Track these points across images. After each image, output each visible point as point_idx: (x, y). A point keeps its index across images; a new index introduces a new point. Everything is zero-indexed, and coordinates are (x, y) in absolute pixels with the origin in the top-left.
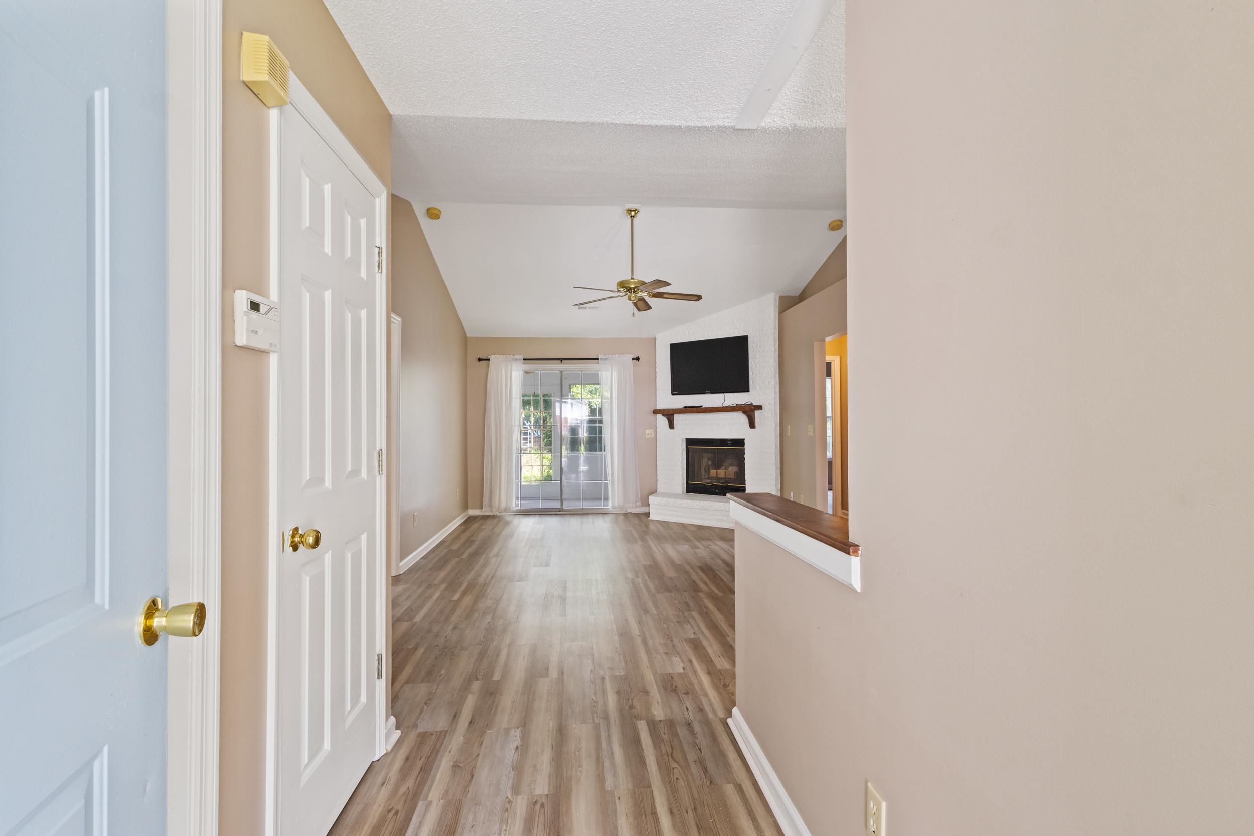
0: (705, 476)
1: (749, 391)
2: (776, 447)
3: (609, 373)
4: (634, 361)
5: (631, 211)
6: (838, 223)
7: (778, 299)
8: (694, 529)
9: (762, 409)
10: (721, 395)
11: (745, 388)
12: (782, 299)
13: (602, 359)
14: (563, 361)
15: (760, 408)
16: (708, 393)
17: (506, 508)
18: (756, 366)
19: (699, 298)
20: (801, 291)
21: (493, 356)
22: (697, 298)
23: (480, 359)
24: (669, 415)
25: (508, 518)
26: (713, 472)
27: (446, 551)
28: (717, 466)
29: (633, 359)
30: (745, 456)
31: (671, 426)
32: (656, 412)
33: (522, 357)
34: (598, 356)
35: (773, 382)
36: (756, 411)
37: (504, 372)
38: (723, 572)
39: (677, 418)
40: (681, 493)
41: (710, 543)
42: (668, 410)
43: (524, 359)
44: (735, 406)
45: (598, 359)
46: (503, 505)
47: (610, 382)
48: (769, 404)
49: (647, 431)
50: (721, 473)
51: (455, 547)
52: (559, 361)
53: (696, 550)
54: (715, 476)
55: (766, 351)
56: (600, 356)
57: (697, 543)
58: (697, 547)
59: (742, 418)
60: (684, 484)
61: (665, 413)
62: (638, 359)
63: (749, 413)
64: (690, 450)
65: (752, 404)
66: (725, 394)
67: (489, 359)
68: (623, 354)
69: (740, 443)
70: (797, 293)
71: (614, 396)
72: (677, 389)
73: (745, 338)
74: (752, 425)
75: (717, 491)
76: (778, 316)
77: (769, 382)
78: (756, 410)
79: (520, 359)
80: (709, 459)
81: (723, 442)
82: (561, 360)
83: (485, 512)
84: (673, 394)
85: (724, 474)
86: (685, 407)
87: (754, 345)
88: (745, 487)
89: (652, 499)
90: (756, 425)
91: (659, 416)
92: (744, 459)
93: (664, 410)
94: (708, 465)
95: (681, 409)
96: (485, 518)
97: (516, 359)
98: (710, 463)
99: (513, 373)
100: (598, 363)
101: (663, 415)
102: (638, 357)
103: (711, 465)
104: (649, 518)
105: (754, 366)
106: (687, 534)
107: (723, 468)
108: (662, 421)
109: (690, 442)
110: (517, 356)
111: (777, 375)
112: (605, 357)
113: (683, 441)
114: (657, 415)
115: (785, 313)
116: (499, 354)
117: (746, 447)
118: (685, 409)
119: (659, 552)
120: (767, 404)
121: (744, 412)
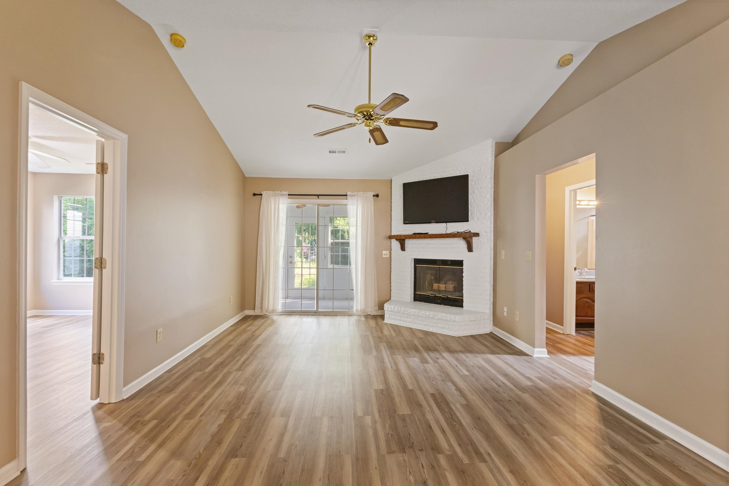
0: (428, 287)
1: (468, 221)
2: (490, 268)
3: (355, 207)
4: (375, 197)
5: (369, 37)
6: (570, 57)
7: (494, 144)
8: (421, 335)
9: (479, 236)
10: (444, 224)
11: (465, 219)
12: (497, 144)
13: (350, 195)
14: (320, 197)
15: (477, 235)
16: (433, 222)
17: (273, 310)
18: (474, 200)
19: (434, 125)
20: (515, 137)
21: (265, 192)
22: (432, 126)
23: (255, 195)
24: (402, 240)
25: (275, 318)
26: (436, 286)
27: (199, 358)
28: (438, 281)
29: (374, 196)
30: (464, 275)
31: (403, 248)
32: (391, 237)
33: (287, 193)
34: (347, 193)
35: (489, 214)
36: (473, 238)
37: (273, 205)
38: (458, 406)
39: (409, 243)
40: (409, 301)
41: (438, 355)
42: (401, 236)
43: (289, 195)
44: (456, 233)
45: (346, 195)
46: (271, 308)
47: (355, 214)
48: (485, 232)
49: (384, 252)
50: (442, 287)
51: (208, 356)
52: (317, 197)
53: (425, 365)
54: (437, 288)
55: (483, 188)
56: (348, 193)
57: (425, 355)
58: (427, 362)
59: (462, 244)
60: (412, 294)
61: (398, 238)
62: (377, 196)
63: (468, 239)
64: (417, 267)
65: (470, 232)
66: (448, 224)
67: (261, 195)
68: (366, 192)
69: (460, 263)
70: (510, 140)
71: (358, 225)
72: (408, 220)
73: (465, 178)
74: (470, 249)
75: (439, 301)
76: (494, 158)
77: (485, 214)
78: (474, 236)
79: (286, 195)
80: (432, 275)
81: (444, 262)
82: (318, 196)
83: (257, 312)
84: (405, 223)
85: (445, 287)
86: (415, 234)
87: (473, 183)
88: (463, 300)
89: (386, 305)
90: (474, 249)
91: (394, 241)
92: (463, 277)
93: (397, 236)
94: (431, 279)
95: (411, 235)
96: (256, 317)
97: (283, 195)
98: (433, 278)
99: (281, 206)
100: (347, 199)
101: (396, 240)
102: (378, 194)
103: (434, 280)
104: (384, 322)
105: (472, 201)
106: (416, 342)
107: (443, 282)
108: (396, 244)
109: (417, 261)
110: (284, 193)
111: (492, 208)
112: (352, 194)
113: (412, 261)
114: (392, 240)
115: (498, 156)
116: (270, 190)
117: (464, 267)
118: (415, 235)
119: (392, 367)
120: (483, 232)
121: (464, 238)
